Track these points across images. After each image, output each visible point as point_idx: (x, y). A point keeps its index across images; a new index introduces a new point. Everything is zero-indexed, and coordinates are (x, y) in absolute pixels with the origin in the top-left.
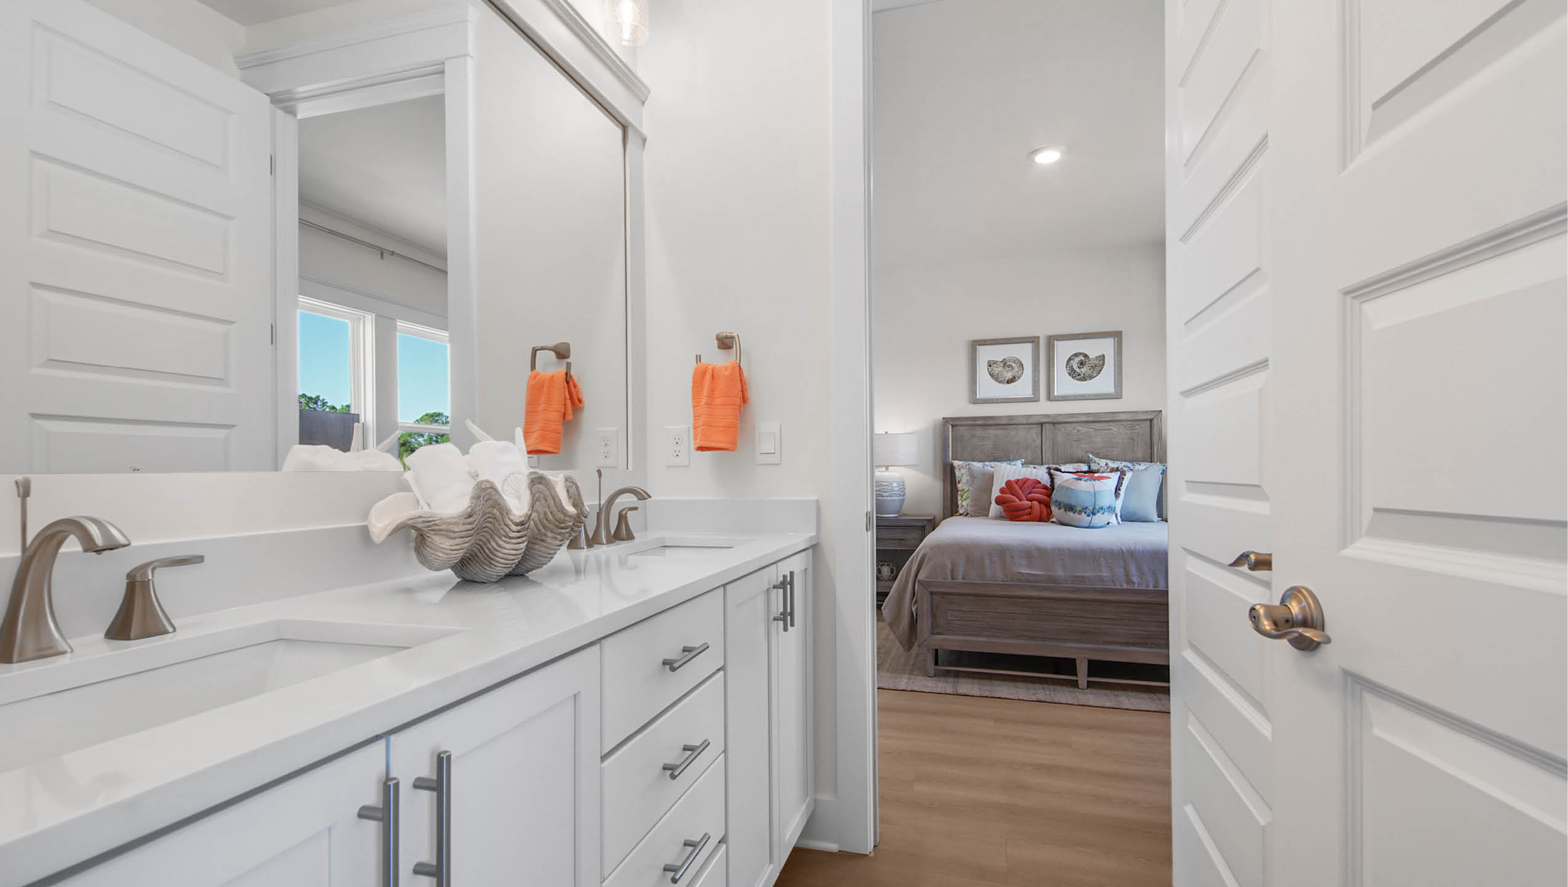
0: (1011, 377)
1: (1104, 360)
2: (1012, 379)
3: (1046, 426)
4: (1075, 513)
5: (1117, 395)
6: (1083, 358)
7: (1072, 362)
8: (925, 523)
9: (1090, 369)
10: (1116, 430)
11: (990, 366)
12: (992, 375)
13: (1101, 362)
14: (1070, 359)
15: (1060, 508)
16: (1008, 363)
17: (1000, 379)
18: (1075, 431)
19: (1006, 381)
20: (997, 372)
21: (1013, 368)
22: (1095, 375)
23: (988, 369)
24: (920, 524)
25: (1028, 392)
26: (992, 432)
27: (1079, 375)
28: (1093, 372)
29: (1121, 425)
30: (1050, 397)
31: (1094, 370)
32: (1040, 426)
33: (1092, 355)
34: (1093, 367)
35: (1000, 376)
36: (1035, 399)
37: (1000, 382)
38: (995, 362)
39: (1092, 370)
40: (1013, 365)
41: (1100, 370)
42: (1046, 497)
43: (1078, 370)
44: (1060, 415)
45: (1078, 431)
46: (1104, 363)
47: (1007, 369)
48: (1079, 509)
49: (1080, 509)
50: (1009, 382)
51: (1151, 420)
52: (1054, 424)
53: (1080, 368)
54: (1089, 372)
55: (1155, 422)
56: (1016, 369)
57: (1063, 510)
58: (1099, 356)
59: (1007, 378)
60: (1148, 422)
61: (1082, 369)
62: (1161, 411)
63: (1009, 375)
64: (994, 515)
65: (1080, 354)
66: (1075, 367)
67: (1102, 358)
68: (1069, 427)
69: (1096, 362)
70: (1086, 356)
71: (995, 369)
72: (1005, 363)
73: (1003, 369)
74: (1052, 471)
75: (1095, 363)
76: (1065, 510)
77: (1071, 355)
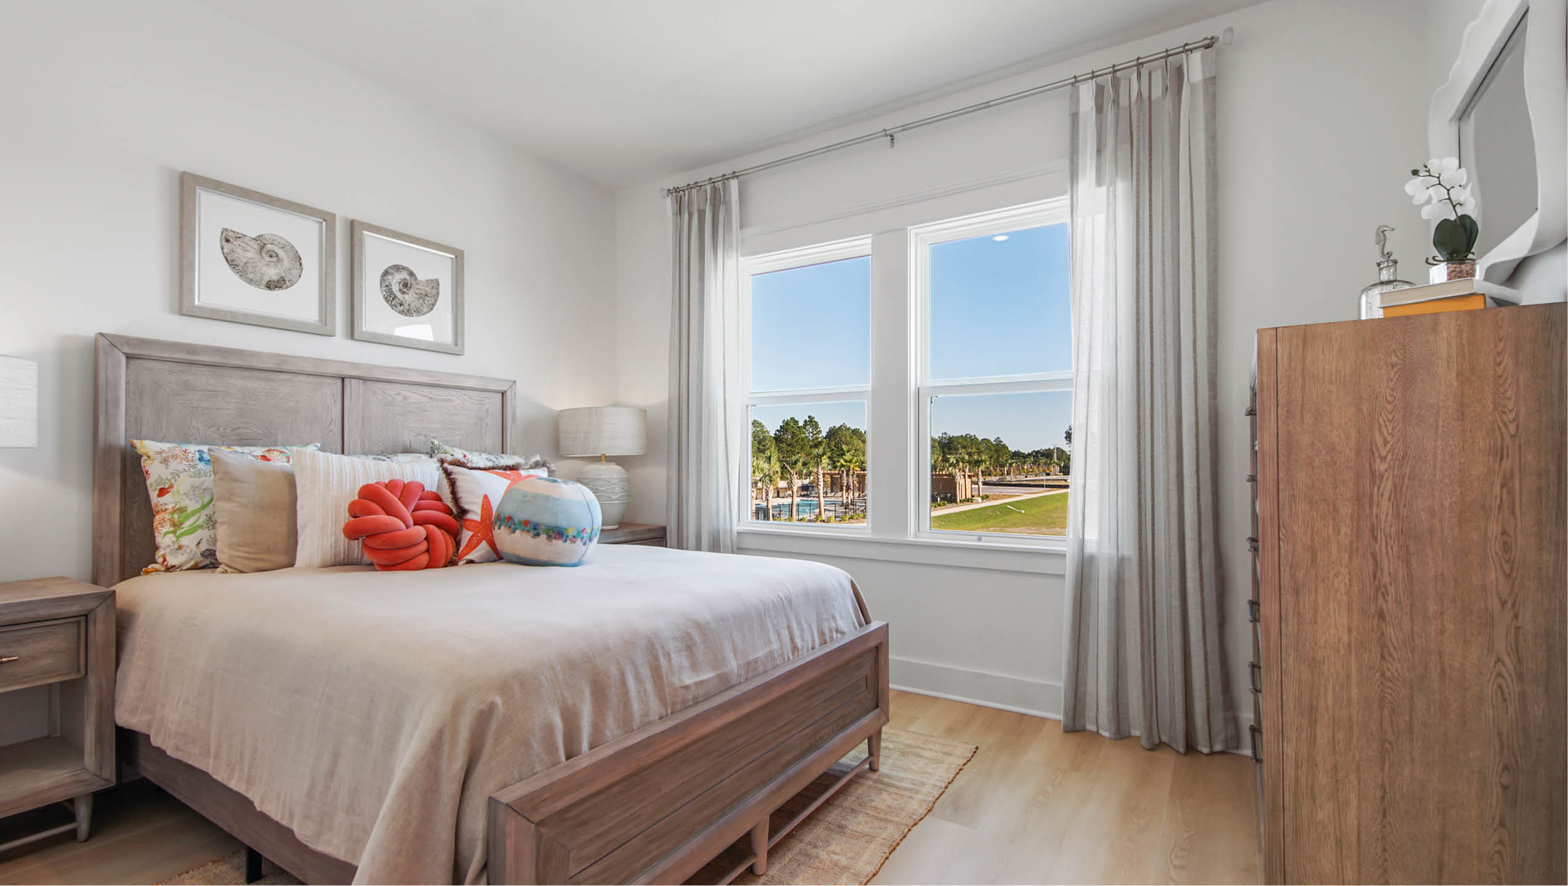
0: (275, 278)
1: (438, 289)
2: (278, 281)
3: (350, 382)
4: (565, 541)
5: (455, 349)
6: (408, 277)
7: (390, 277)
8: (91, 605)
9: (418, 299)
10: (458, 402)
11: (227, 241)
12: (232, 264)
13: (434, 291)
14: (386, 273)
15: (538, 535)
16: (269, 247)
17: (251, 276)
18: (400, 398)
19: (264, 282)
20: (245, 260)
21: (279, 260)
22: (425, 310)
23: (222, 248)
24: (75, 609)
25: (310, 314)
26: (236, 382)
27: (401, 305)
28: (422, 305)
29: (466, 395)
30: (351, 333)
31: (424, 300)
32: (339, 382)
33: (422, 276)
34: (423, 296)
35: (250, 269)
36: (322, 329)
37: (251, 282)
38: (239, 237)
39: (421, 301)
40: (281, 253)
41: (433, 305)
42: (445, 515)
43: (399, 295)
44: (376, 367)
45: (405, 398)
46: (438, 294)
47: (268, 259)
48: (572, 532)
49: (574, 534)
50: (271, 286)
51: (503, 394)
52: (364, 379)
53: (404, 293)
54: (416, 304)
55: (509, 396)
56: (286, 263)
57: (543, 537)
58: (432, 280)
59: (266, 279)
60: (500, 395)
61: (406, 296)
62: (515, 382)
63: (272, 273)
64: (317, 560)
65: (404, 268)
66: (395, 288)
67: (435, 284)
68: (391, 389)
69: (427, 289)
70: (411, 274)
71: (240, 251)
72: (262, 244)
73: (257, 256)
74: (450, 468)
75: (425, 290)
76: (549, 537)
77: (390, 265)
